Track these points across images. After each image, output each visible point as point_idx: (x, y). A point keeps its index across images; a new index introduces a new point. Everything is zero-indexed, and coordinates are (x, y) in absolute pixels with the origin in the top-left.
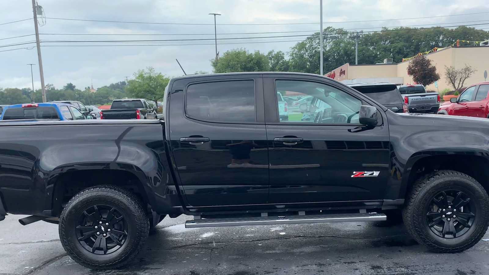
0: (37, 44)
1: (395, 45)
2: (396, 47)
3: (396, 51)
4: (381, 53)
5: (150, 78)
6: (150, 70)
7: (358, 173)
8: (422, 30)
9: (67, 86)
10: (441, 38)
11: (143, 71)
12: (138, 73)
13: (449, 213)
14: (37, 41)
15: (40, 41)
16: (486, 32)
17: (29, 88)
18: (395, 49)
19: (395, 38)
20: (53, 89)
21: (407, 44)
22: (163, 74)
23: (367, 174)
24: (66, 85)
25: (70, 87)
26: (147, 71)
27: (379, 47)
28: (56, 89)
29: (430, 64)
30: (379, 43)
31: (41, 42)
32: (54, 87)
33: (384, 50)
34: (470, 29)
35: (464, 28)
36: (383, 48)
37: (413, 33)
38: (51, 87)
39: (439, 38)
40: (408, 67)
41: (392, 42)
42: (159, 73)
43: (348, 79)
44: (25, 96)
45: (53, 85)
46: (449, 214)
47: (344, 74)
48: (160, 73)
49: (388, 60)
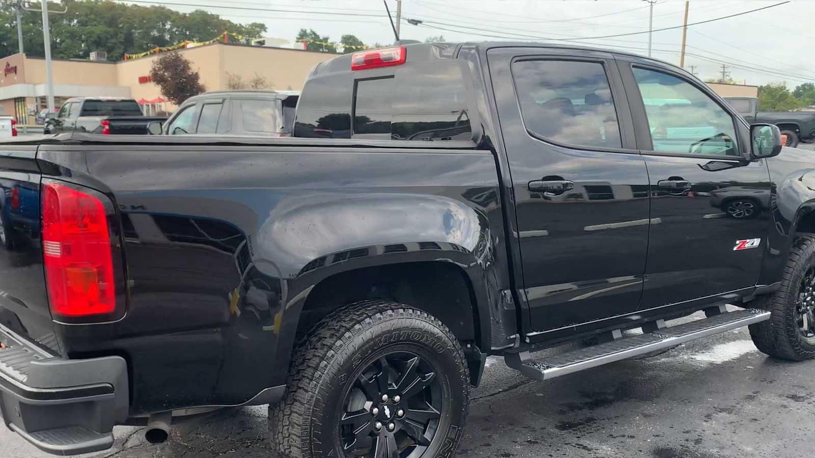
1: (90, 30)
2: (93, 32)
3: (93, 39)
4: (64, 41)
8: (135, 9)
10: (168, 26)
16: (236, 25)
18: (90, 36)
19: (89, 16)
21: (111, 30)
27: (60, 30)
29: (189, 68)
30: (60, 22)
33: (69, 36)
34: (213, 17)
35: (204, 14)
36: (68, 32)
37: (120, 12)
39: (164, 25)
40: (151, 69)
41: (82, 24)
43: (25, 82)
47: (16, 73)
49: (98, 55)
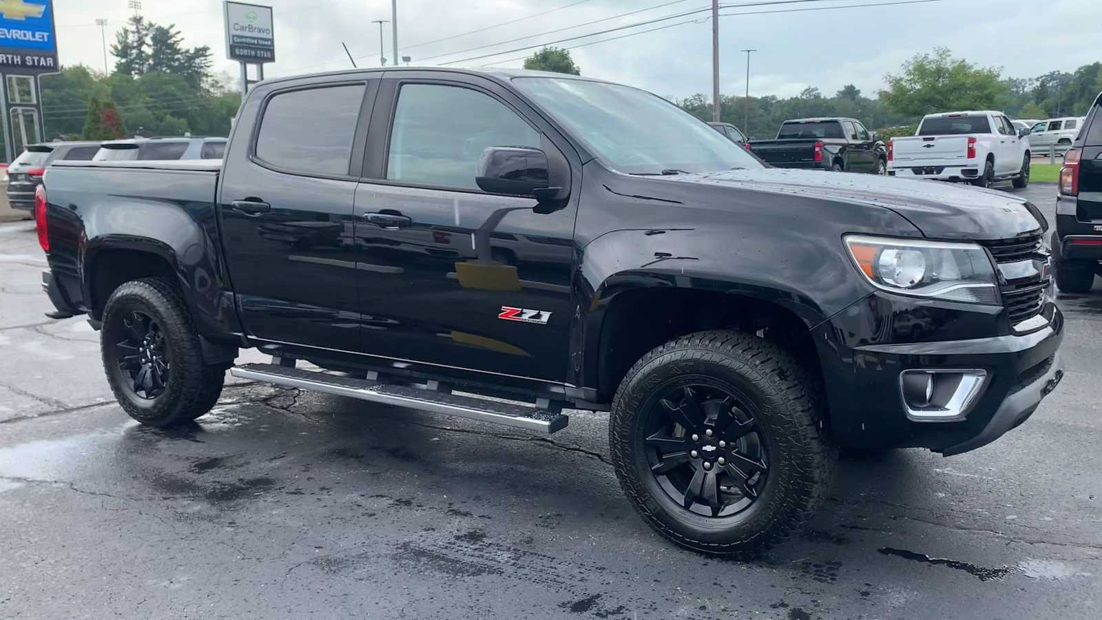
0: (714, 11)
5: (939, 72)
6: (941, 55)
7: (509, 311)
9: (843, 91)
11: (925, 57)
12: (913, 62)
13: (709, 448)
14: (713, 6)
15: (719, 5)
17: (774, 96)
20: (817, 97)
22: (969, 62)
23: (528, 315)
24: (843, 89)
25: (851, 92)
26: (933, 56)
28: (822, 97)
31: (721, 8)
32: (818, 93)
38: (814, 92)
42: (960, 60)
44: (761, 111)
45: (817, 90)
46: (708, 450)
48: (964, 61)
